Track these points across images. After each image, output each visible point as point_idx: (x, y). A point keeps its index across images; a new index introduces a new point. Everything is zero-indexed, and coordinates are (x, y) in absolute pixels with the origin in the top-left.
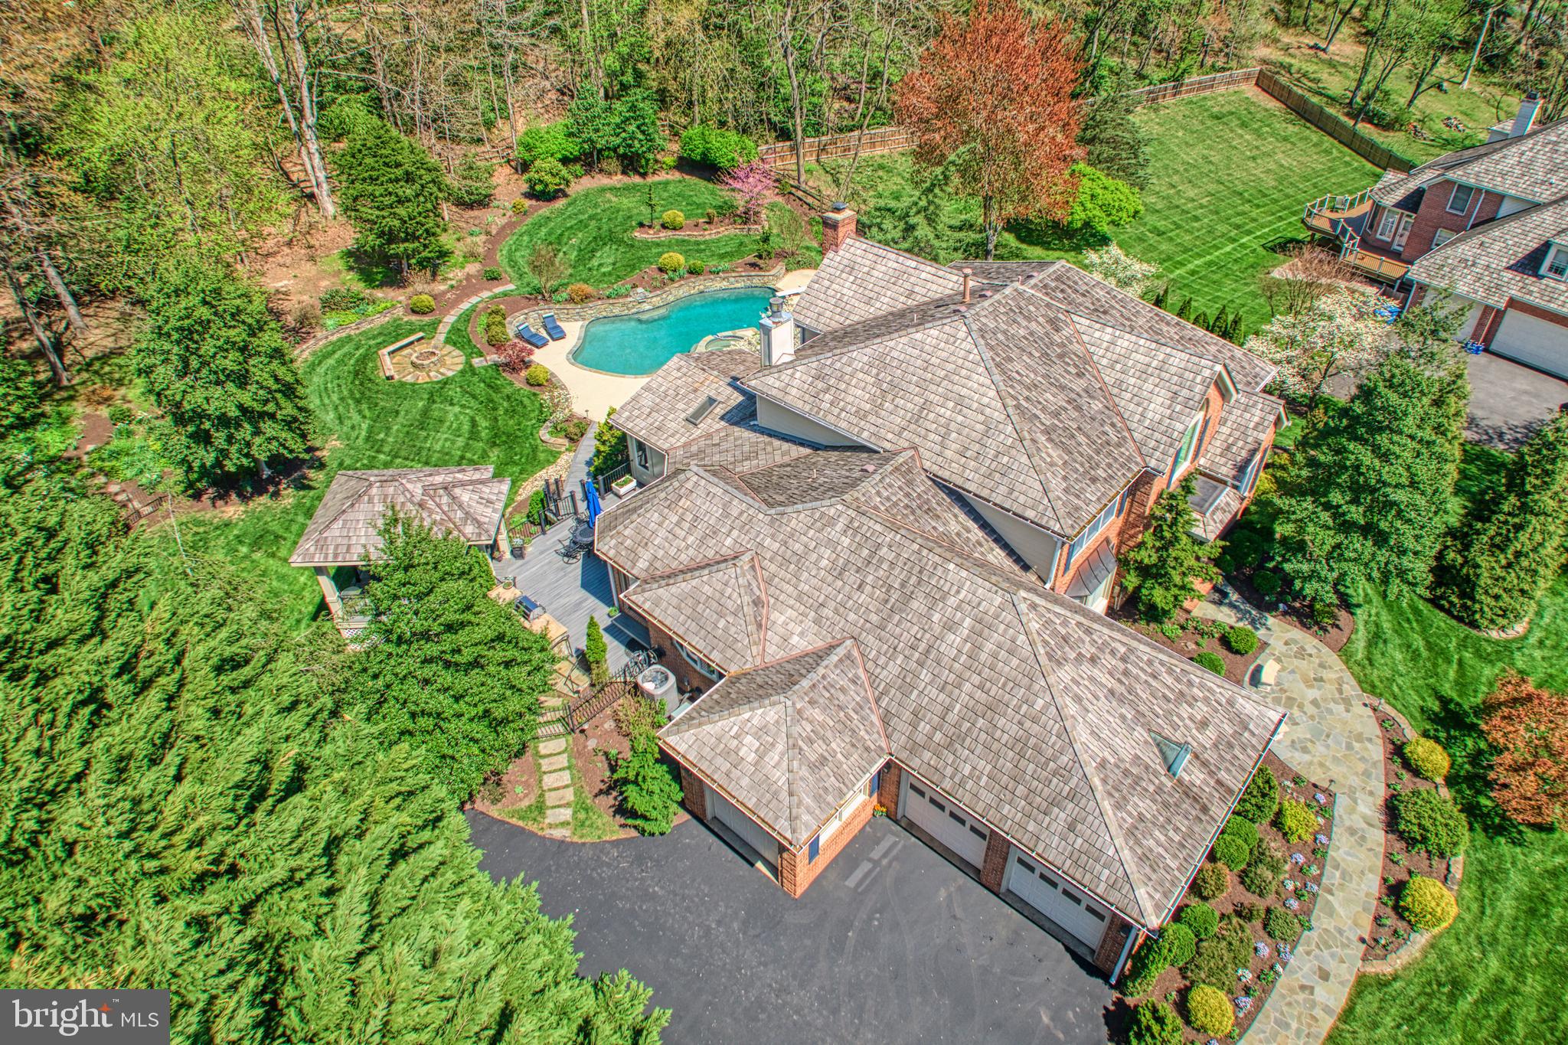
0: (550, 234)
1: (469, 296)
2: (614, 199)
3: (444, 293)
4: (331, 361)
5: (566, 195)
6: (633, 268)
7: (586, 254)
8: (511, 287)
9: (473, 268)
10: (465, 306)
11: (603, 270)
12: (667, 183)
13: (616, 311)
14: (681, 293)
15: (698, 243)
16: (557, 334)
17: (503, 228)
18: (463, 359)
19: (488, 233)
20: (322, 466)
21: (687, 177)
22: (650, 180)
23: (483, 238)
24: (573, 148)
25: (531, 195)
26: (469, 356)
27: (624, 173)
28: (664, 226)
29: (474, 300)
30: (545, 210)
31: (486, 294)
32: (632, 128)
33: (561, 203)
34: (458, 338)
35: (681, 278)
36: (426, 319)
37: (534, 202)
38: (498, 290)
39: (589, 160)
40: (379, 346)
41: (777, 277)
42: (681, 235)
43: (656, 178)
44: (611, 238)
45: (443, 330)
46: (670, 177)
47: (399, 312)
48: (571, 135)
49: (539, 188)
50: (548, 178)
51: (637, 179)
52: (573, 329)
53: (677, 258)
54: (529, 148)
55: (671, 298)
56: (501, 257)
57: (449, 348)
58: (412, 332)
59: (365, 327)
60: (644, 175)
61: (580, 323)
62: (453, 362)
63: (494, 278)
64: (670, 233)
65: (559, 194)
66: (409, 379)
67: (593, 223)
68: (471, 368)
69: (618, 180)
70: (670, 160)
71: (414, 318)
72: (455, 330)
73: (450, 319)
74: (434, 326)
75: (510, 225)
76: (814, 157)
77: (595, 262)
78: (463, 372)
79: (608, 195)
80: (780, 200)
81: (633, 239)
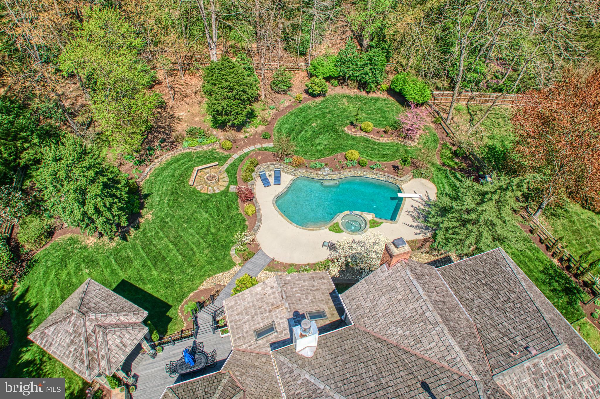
0: (305, 117)
1: (250, 145)
2: (346, 103)
3: (241, 140)
4: (176, 165)
5: (324, 95)
6: (334, 150)
7: (317, 134)
8: (271, 145)
9: (261, 128)
10: (246, 150)
11: (319, 148)
12: (377, 100)
13: (311, 176)
14: (349, 174)
15: (374, 144)
16: (277, 180)
17: (286, 108)
18: (226, 184)
19: (278, 110)
20: (138, 228)
21: (390, 98)
22: (372, 95)
23: (274, 111)
24: (334, 72)
25: (306, 92)
26: (231, 183)
27: (359, 88)
28: (361, 129)
29: (252, 148)
30: (311, 102)
31: (258, 146)
32: (367, 70)
33: (321, 99)
34: (232, 172)
35: (353, 167)
36: (226, 153)
37: (307, 96)
38: (265, 145)
39: (342, 80)
40: (199, 163)
41: (404, 181)
42: (368, 136)
43: (374, 95)
44: (330, 128)
45: (230, 161)
46: (381, 96)
47: (217, 145)
48: (336, 66)
49: (310, 91)
50: (315, 87)
51: (364, 94)
52: (286, 179)
53: (355, 154)
54: (315, 68)
55: (343, 176)
56: (276, 125)
57: (226, 174)
58: (215, 159)
59: (199, 150)
60: (368, 93)
61: (292, 177)
62: (224, 183)
63: (266, 137)
64: (363, 133)
65: (322, 94)
66: (199, 188)
67: (329, 116)
68: (225, 193)
69: (354, 92)
70: (385, 86)
71: (221, 151)
72: (233, 165)
73: (235, 156)
74: (227, 158)
75: (290, 107)
76: (465, 102)
77: (317, 141)
78: (222, 192)
79: (345, 100)
80: (433, 125)
81: (343, 131)
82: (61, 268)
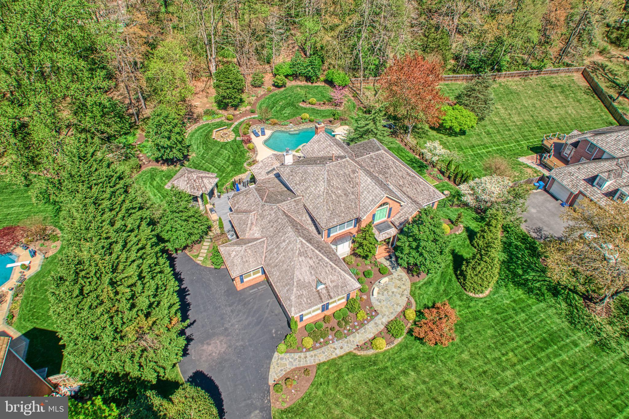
0: (275, 100)
1: (244, 117)
2: (299, 90)
3: (238, 114)
4: (201, 130)
5: (285, 87)
6: (294, 115)
7: (283, 108)
8: (257, 116)
9: (249, 108)
10: (242, 120)
11: (285, 115)
12: (318, 87)
13: (283, 129)
14: (304, 127)
15: (318, 110)
16: (263, 133)
17: (262, 95)
18: (234, 137)
19: (257, 97)
20: (189, 161)
21: (326, 85)
22: (315, 84)
23: (255, 98)
24: (290, 72)
25: (274, 85)
26: (236, 136)
27: (306, 81)
28: (309, 103)
29: (245, 118)
30: (277, 91)
31: (249, 117)
32: (309, 68)
33: (283, 89)
34: (236, 131)
35: (306, 122)
36: (230, 122)
37: (274, 88)
38: (253, 116)
39: (295, 76)
40: (215, 128)
41: (336, 127)
42: (314, 107)
43: (316, 84)
44: (291, 104)
45: (233, 126)
46: (321, 84)
47: (224, 118)
48: (290, 68)
49: (276, 84)
50: (279, 81)
51: (310, 84)
52: (268, 133)
53: (306, 115)
54: (277, 70)
55: (301, 128)
56: (258, 105)
57: (232, 132)
58: (225, 125)
59: (213, 121)
60: (312, 83)
61: (272, 131)
62: (232, 136)
63: (253, 112)
64: (311, 106)
65: (284, 85)
66: (219, 140)
67: (289, 98)
68: (235, 140)
69: (304, 83)
70: (322, 78)
71: (227, 121)
72: (236, 127)
73: (236, 123)
74: (231, 124)
75: (265, 95)
76: (372, 84)
77: (284, 112)
78: (233, 141)
79: (298, 89)
80: (353, 98)
81: (299, 106)
82: (152, 181)
